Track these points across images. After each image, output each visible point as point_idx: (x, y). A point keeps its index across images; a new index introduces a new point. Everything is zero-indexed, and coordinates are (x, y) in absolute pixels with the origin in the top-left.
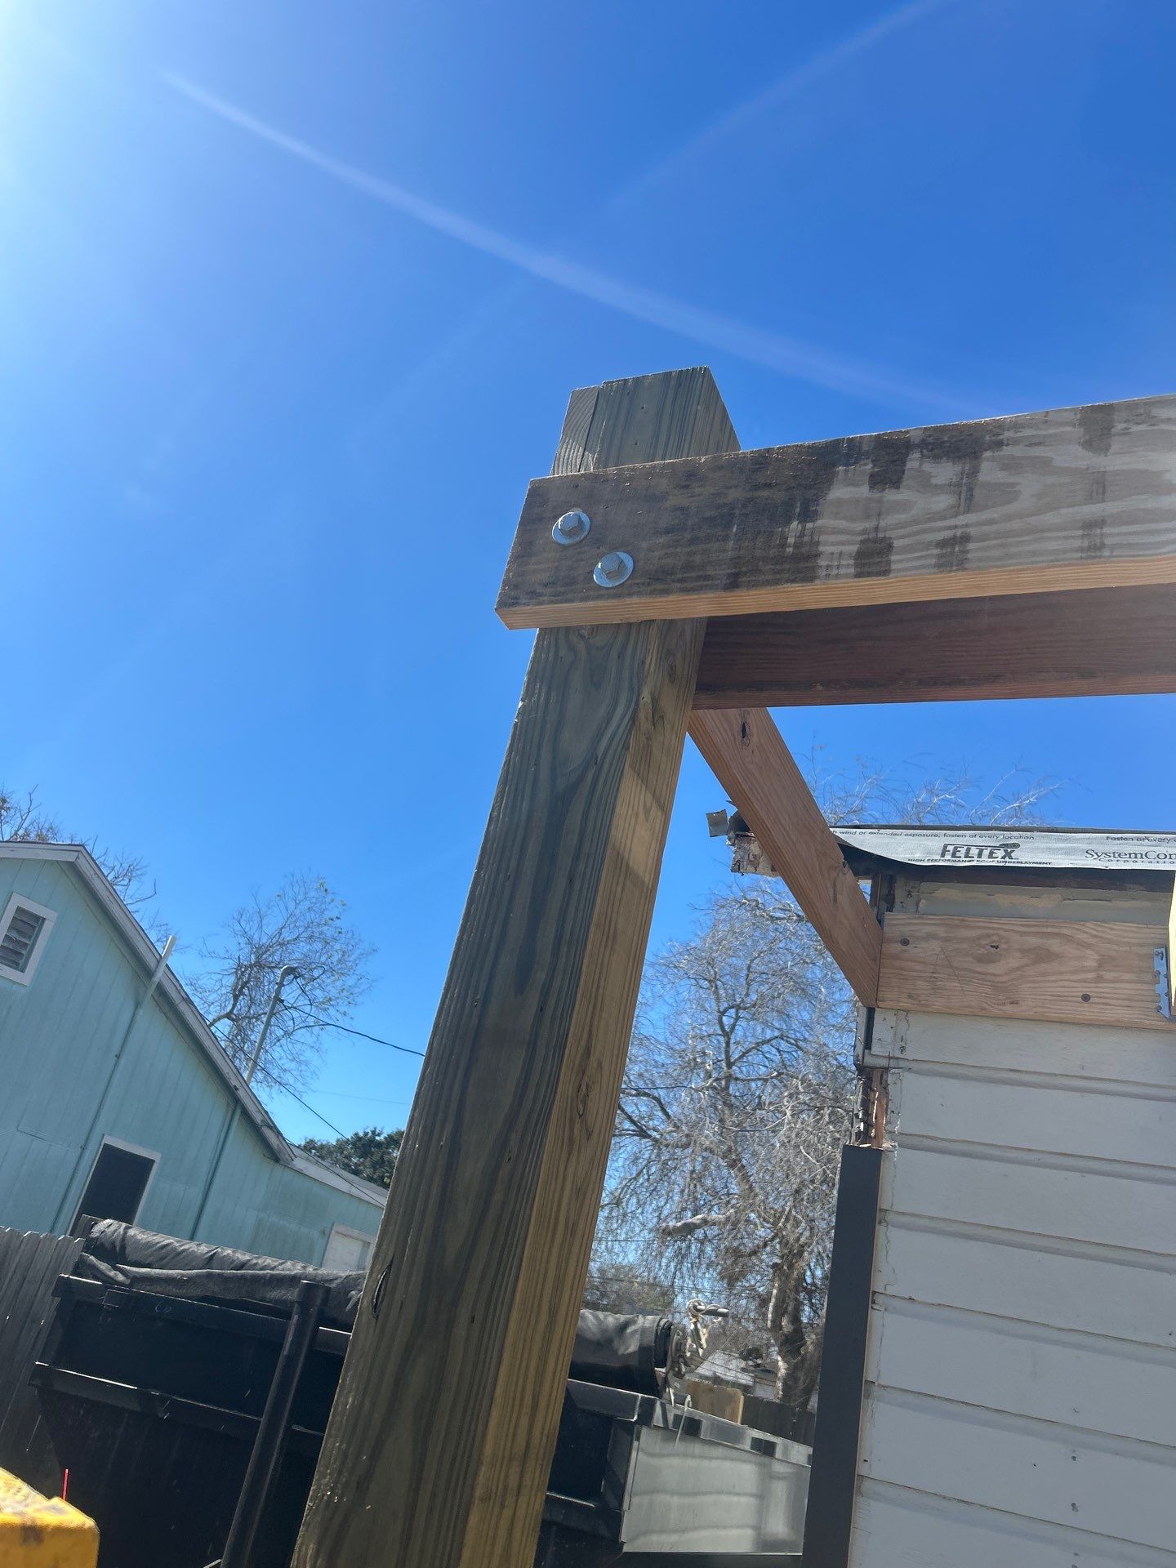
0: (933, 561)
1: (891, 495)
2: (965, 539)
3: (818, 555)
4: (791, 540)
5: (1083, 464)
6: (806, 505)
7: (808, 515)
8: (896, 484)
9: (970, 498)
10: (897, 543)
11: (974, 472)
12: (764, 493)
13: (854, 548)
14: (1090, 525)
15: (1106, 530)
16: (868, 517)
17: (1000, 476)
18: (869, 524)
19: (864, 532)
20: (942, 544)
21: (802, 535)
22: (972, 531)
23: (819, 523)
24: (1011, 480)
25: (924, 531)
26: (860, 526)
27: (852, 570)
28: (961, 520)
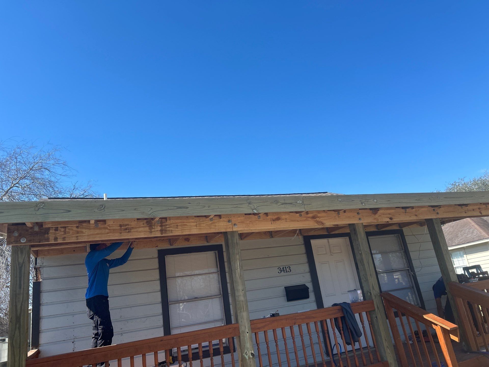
0: (62, 240)
1: (57, 232)
2: (65, 238)
3: (49, 239)
4: (46, 237)
5: (76, 230)
6: (47, 232)
7: (48, 234)
8: (57, 231)
9: (65, 233)
10: (58, 238)
11: (66, 230)
12: (42, 230)
13: (54, 238)
14: (77, 237)
15: (78, 237)
16: (54, 234)
17: (68, 230)
18: (55, 235)
19: (54, 236)
20: (63, 238)
21: (47, 236)
22: (66, 237)
23: (49, 235)
24: (69, 231)
25: (61, 236)
26: (54, 235)
27: (54, 241)
28: (64, 235)
